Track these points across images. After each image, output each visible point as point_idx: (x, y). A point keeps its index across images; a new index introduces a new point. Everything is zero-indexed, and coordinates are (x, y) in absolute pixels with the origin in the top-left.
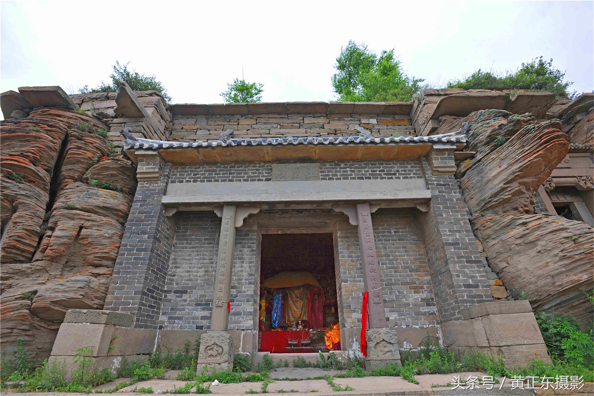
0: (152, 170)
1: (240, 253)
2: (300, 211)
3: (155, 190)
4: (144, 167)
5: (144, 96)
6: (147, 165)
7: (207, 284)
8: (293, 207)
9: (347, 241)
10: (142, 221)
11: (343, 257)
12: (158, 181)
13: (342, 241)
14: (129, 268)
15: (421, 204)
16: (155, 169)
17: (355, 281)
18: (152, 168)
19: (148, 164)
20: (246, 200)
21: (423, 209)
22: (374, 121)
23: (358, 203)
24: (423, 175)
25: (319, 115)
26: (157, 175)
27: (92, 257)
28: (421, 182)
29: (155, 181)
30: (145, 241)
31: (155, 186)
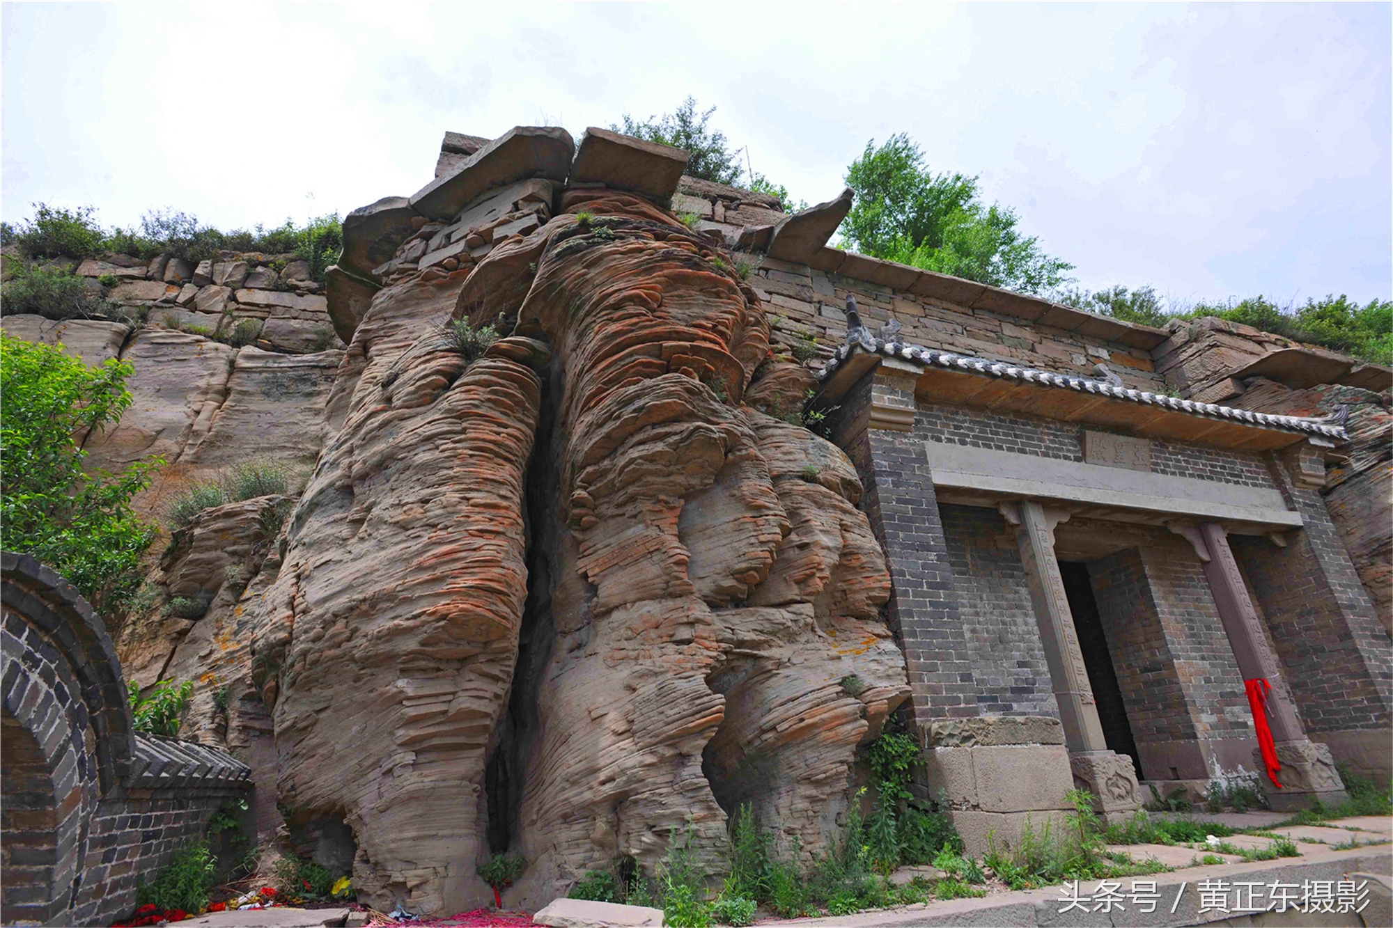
0: (902, 407)
1: (1017, 596)
2: (1123, 526)
3: (906, 451)
4: (886, 397)
5: (761, 206)
6: (890, 394)
7: (982, 657)
8: (1118, 517)
9: (1161, 586)
10: (911, 520)
11: (1163, 613)
12: (908, 431)
13: (1155, 585)
14: (929, 625)
15: (1277, 533)
16: (907, 405)
17: (1190, 658)
18: (902, 402)
19: (893, 392)
20: (1071, 497)
21: (1280, 542)
22: (1104, 353)
23: (1208, 522)
24: (1278, 484)
25: (1024, 322)
26: (911, 420)
27: (863, 596)
28: (1275, 496)
29: (901, 431)
30: (933, 567)
31: (906, 444)
